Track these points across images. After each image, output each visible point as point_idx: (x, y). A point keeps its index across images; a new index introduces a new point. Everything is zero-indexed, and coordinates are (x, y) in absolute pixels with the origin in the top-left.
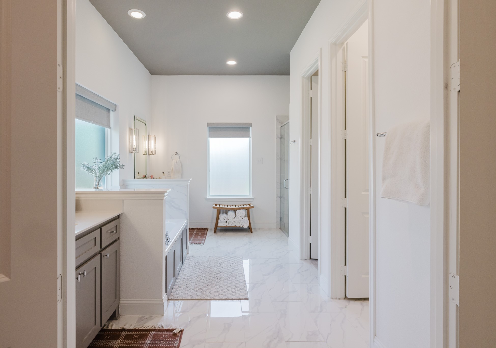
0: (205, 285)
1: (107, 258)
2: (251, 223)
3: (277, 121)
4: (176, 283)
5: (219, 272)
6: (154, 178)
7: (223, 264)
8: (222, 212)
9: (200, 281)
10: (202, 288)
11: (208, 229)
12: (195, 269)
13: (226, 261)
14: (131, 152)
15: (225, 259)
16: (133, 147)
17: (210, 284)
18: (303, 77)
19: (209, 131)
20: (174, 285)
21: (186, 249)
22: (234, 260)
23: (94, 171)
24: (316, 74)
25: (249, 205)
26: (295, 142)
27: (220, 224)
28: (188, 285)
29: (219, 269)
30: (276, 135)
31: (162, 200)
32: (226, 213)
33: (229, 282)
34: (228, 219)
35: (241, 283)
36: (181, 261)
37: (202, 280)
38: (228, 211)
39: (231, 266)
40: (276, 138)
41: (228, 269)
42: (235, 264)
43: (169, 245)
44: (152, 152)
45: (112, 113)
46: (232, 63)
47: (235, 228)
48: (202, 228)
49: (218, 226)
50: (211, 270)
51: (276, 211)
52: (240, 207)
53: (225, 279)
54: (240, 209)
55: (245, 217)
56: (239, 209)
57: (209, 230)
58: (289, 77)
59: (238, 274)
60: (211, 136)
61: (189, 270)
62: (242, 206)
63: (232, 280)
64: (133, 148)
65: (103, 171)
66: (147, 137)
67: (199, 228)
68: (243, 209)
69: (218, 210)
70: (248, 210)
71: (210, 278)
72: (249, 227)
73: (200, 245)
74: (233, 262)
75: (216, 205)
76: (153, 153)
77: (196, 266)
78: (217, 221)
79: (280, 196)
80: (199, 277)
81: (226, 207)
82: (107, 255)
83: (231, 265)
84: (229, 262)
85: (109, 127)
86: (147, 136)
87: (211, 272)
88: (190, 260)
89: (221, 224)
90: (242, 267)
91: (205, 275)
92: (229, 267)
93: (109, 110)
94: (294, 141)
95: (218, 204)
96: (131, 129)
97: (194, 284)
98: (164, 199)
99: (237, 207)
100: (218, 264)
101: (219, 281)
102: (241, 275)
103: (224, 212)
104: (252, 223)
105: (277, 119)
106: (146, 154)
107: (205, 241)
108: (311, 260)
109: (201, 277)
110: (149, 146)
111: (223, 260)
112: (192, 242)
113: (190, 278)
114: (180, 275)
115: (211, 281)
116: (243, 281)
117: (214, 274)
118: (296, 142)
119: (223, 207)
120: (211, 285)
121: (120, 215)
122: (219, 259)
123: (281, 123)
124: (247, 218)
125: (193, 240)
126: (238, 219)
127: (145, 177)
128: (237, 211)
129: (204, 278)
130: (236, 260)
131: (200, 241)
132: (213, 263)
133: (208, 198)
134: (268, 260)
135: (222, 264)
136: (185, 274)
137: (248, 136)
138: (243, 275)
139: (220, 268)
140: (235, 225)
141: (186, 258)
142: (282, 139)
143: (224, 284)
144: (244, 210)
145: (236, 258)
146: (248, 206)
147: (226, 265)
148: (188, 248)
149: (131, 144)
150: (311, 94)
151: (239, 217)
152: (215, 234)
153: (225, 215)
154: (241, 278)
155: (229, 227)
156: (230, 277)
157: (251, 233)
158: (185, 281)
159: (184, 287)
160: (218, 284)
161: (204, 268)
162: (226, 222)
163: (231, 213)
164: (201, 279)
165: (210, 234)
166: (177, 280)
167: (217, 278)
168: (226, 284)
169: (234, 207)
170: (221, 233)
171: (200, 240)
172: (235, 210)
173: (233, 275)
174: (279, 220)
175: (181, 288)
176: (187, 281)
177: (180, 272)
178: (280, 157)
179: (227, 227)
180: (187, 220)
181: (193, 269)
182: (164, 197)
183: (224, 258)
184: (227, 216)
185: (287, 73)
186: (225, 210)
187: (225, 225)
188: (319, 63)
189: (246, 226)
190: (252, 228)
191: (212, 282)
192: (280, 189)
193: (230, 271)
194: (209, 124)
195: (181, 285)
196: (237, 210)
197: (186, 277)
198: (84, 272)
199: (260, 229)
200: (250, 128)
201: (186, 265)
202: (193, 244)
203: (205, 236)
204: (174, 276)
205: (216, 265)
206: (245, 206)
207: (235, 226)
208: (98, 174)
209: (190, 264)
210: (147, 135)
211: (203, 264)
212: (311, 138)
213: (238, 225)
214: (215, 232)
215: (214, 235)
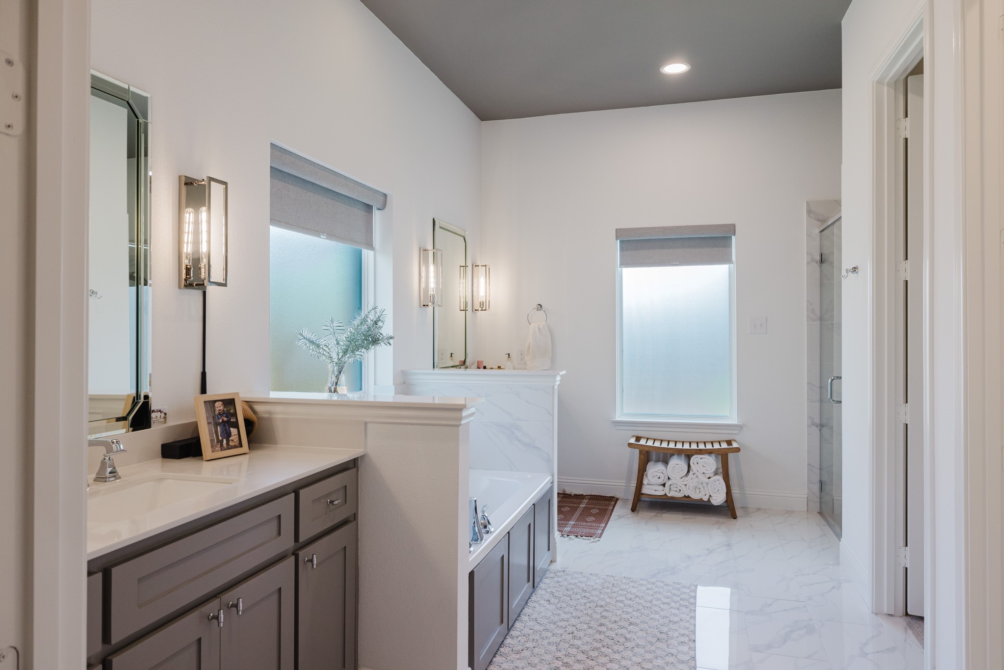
0: (581, 657)
1: (313, 567)
2: (735, 491)
3: (810, 217)
4: (508, 641)
5: (626, 624)
6: (485, 368)
7: (642, 601)
8: (654, 457)
9: (571, 643)
10: (571, 663)
11: (617, 499)
12: (564, 605)
13: (651, 592)
14: (424, 306)
15: (650, 586)
16: (431, 292)
17: (594, 654)
18: (880, 82)
19: (622, 249)
20: (501, 644)
21: (549, 550)
22: (673, 591)
23: (327, 349)
24: (918, 69)
25: (729, 443)
26: (857, 273)
27: (646, 490)
28: (536, 650)
29: (627, 613)
30: (807, 254)
31: (458, 426)
32: (666, 462)
33: (648, 656)
34: (669, 478)
35: (682, 662)
36: (529, 581)
37: (575, 641)
38: (670, 457)
39: (662, 610)
40: (808, 263)
41: (652, 616)
42: (673, 604)
43: (486, 540)
44: (482, 304)
45: (377, 215)
46: (675, 68)
47: (686, 500)
48: (602, 496)
49: (643, 494)
50: (604, 614)
51: (809, 465)
52: (701, 446)
53: (638, 646)
54: (703, 454)
55: (714, 475)
56: (700, 452)
57: (619, 503)
58: (841, 92)
59: (676, 634)
60: (625, 263)
61: (548, 606)
62: (709, 446)
63: (659, 652)
64: (429, 295)
65: (347, 350)
66: (469, 269)
67: (595, 496)
68: (709, 452)
69: (641, 452)
70: (723, 457)
71: (598, 636)
72: (726, 501)
73: (588, 541)
74: (668, 597)
75: (638, 439)
76: (483, 307)
77: (568, 599)
78: (640, 480)
79: (818, 421)
80: (570, 629)
81: (665, 445)
82: (311, 561)
83: (662, 606)
84: (659, 596)
85: (370, 245)
86: (470, 267)
87: (603, 621)
88: (556, 579)
89: (651, 488)
90: (692, 614)
91: (585, 626)
92: (656, 612)
93: (369, 208)
94: (855, 269)
95: (644, 438)
96: (425, 250)
97: (554, 648)
98: (461, 425)
99: (694, 446)
100: (627, 599)
101: (621, 648)
102: (686, 639)
103: (661, 459)
104: (737, 492)
105: (809, 211)
106: (466, 310)
107: (603, 530)
108: (908, 617)
109: (576, 632)
110: (475, 289)
111: (644, 588)
112: (570, 532)
113: (547, 630)
114: (524, 618)
115: (600, 645)
116: (689, 658)
117: (610, 626)
118: (860, 270)
119: (657, 444)
120: (597, 657)
121: (358, 458)
122: (632, 584)
123: (823, 221)
124: (720, 478)
125: (574, 526)
126: (696, 480)
127: (462, 365)
128: (694, 459)
129: (581, 634)
130: (678, 593)
131: (592, 531)
132: (615, 595)
133: (617, 419)
134: (771, 604)
135: (637, 599)
136: (534, 616)
137: (725, 259)
138: (690, 640)
139: (630, 610)
140: (687, 495)
141: (548, 572)
142: (824, 265)
143: (635, 659)
144: (713, 455)
145: (678, 586)
146: (724, 445)
147: (649, 605)
148: (555, 547)
149: (423, 285)
150: (906, 128)
151: (699, 475)
152: (633, 515)
153: (660, 467)
154: (685, 648)
155: (672, 498)
156: (654, 640)
157: (733, 520)
158: (531, 638)
159: (526, 653)
160: (617, 656)
161: (587, 606)
162: (664, 485)
163: (677, 464)
164: (574, 638)
165: (620, 511)
166: (512, 632)
167: (616, 638)
168: (640, 660)
169: (687, 446)
170: (651, 514)
171: (591, 527)
172: (688, 455)
173: (664, 636)
174: (816, 487)
175: (518, 656)
176: (537, 637)
177: (526, 609)
178: (818, 314)
179: (665, 497)
180: (553, 476)
181: (558, 606)
182: (460, 419)
183: (645, 582)
184: (667, 467)
185: (835, 82)
186: (661, 454)
187: (660, 492)
188: (925, 34)
189: (719, 499)
190: (737, 505)
191: (603, 649)
192: (818, 404)
193: (657, 623)
194: (619, 233)
195: (520, 648)
196: (692, 455)
197: (537, 627)
198: (238, 602)
199: (759, 509)
200: (730, 238)
201: (543, 592)
202: (572, 537)
203: (606, 519)
204: (502, 622)
205: (622, 602)
206: (717, 446)
207: (689, 497)
208: (335, 356)
209: (554, 590)
210: (469, 264)
211: (587, 595)
212: (907, 259)
213: (695, 496)
214: (633, 510)
215: (632, 517)
